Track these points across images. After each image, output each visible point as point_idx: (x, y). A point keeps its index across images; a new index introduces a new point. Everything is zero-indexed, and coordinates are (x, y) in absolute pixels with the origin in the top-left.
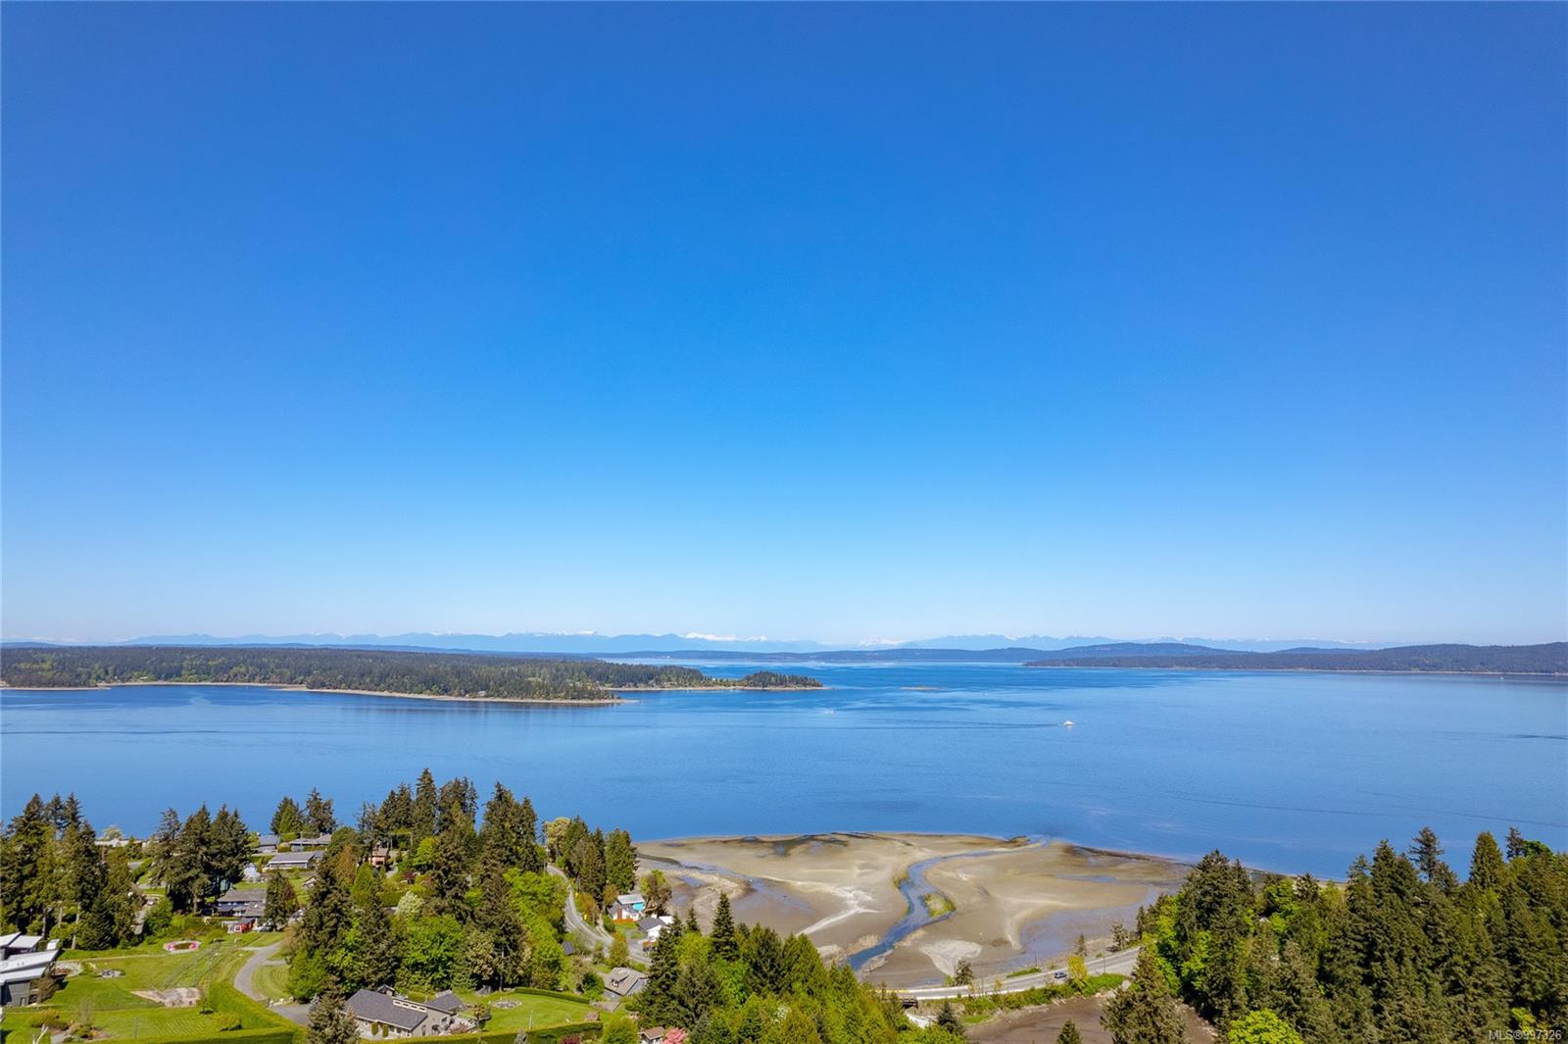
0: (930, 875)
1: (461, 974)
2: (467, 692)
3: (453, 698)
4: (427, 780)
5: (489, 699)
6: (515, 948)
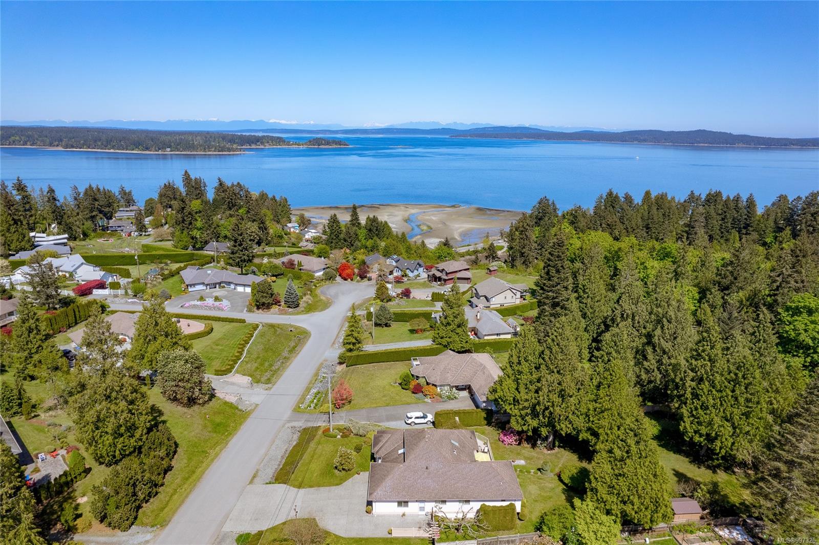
0: (419, 218)
2: (159, 149)
3: (152, 153)
4: (187, 176)
5: (172, 153)
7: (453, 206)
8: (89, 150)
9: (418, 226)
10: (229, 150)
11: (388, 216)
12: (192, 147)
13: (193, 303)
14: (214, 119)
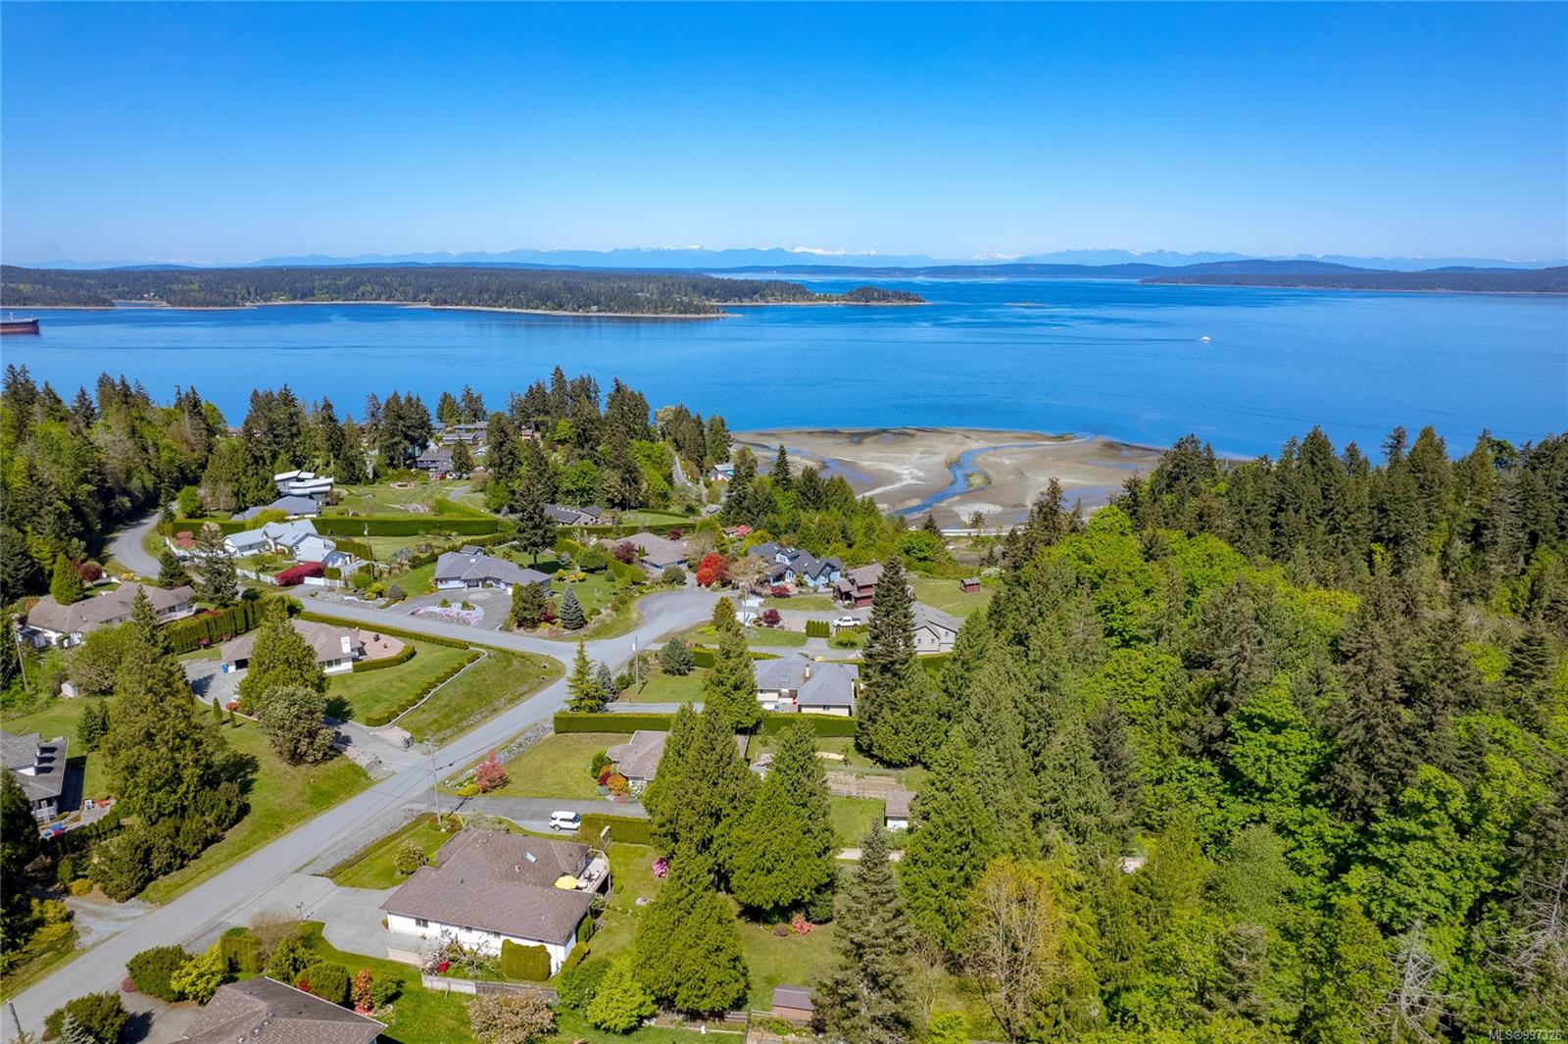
0: (979, 459)
1: (600, 499)
2: (580, 307)
3: (567, 313)
4: (558, 375)
5: (601, 314)
6: (636, 482)
7: (1061, 438)
8: (470, 308)
9: (967, 477)
10: (698, 310)
11: (921, 453)
12: (635, 304)
13: (431, 609)
14: (694, 247)
